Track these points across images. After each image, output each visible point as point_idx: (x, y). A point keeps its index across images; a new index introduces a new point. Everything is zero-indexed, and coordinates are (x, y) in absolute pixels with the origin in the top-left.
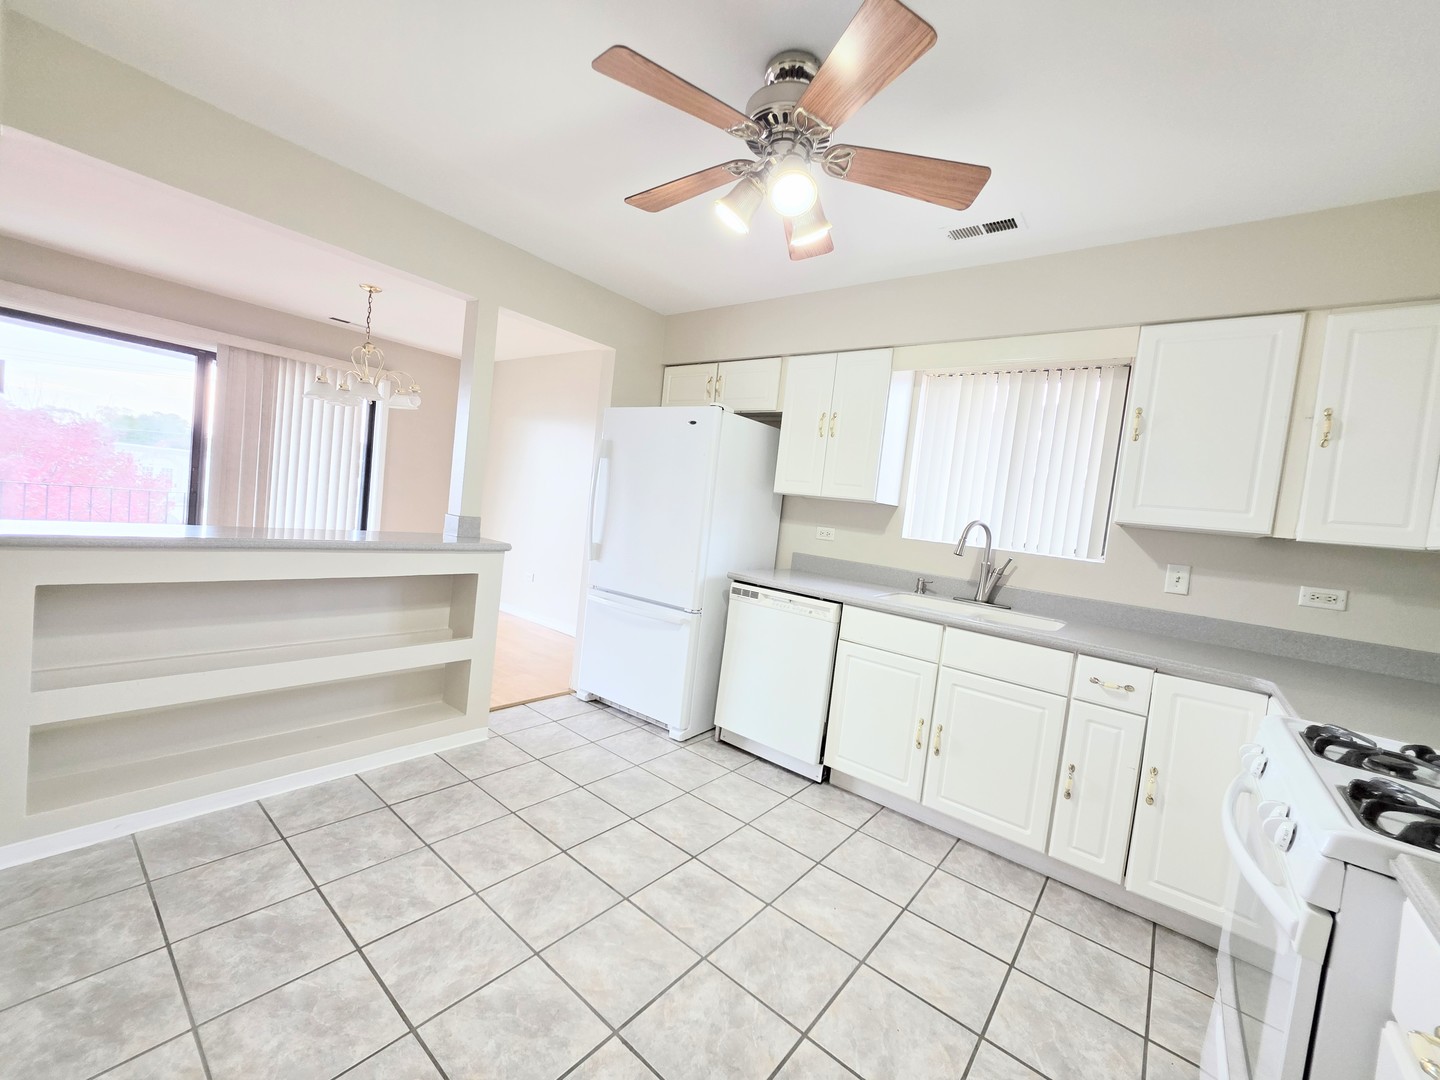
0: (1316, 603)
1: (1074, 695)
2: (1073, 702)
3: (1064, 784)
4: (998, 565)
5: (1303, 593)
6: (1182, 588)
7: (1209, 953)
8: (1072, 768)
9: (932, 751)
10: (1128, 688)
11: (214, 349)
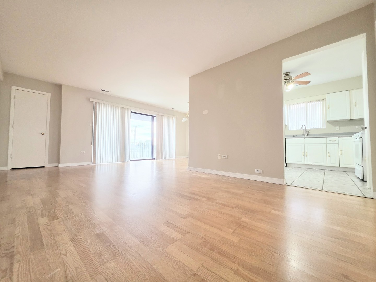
0: (359, 128)
1: (327, 143)
2: (327, 144)
3: (328, 155)
4: (308, 131)
5: (357, 127)
6: (339, 129)
7: (353, 173)
8: (329, 153)
9: (306, 156)
10: (335, 140)
11: (155, 116)
